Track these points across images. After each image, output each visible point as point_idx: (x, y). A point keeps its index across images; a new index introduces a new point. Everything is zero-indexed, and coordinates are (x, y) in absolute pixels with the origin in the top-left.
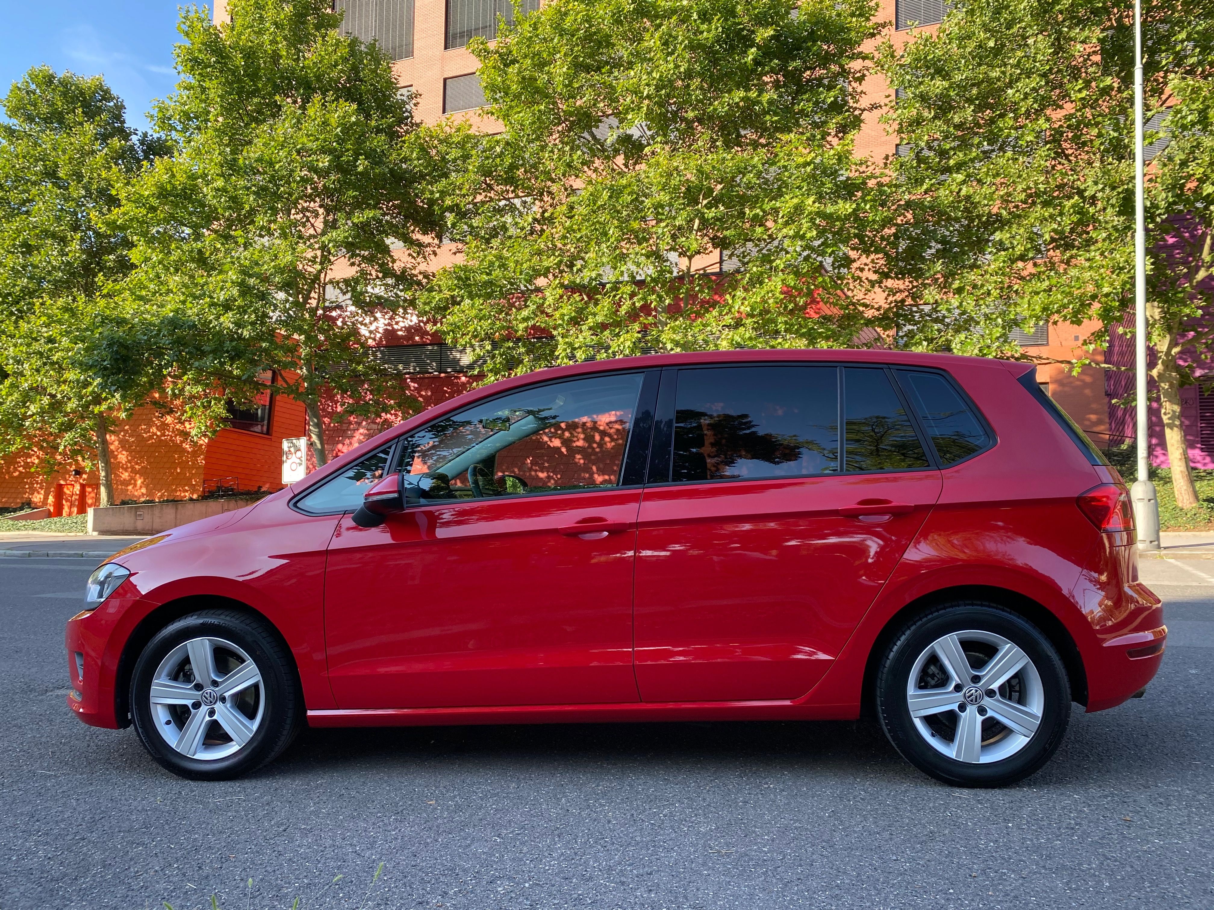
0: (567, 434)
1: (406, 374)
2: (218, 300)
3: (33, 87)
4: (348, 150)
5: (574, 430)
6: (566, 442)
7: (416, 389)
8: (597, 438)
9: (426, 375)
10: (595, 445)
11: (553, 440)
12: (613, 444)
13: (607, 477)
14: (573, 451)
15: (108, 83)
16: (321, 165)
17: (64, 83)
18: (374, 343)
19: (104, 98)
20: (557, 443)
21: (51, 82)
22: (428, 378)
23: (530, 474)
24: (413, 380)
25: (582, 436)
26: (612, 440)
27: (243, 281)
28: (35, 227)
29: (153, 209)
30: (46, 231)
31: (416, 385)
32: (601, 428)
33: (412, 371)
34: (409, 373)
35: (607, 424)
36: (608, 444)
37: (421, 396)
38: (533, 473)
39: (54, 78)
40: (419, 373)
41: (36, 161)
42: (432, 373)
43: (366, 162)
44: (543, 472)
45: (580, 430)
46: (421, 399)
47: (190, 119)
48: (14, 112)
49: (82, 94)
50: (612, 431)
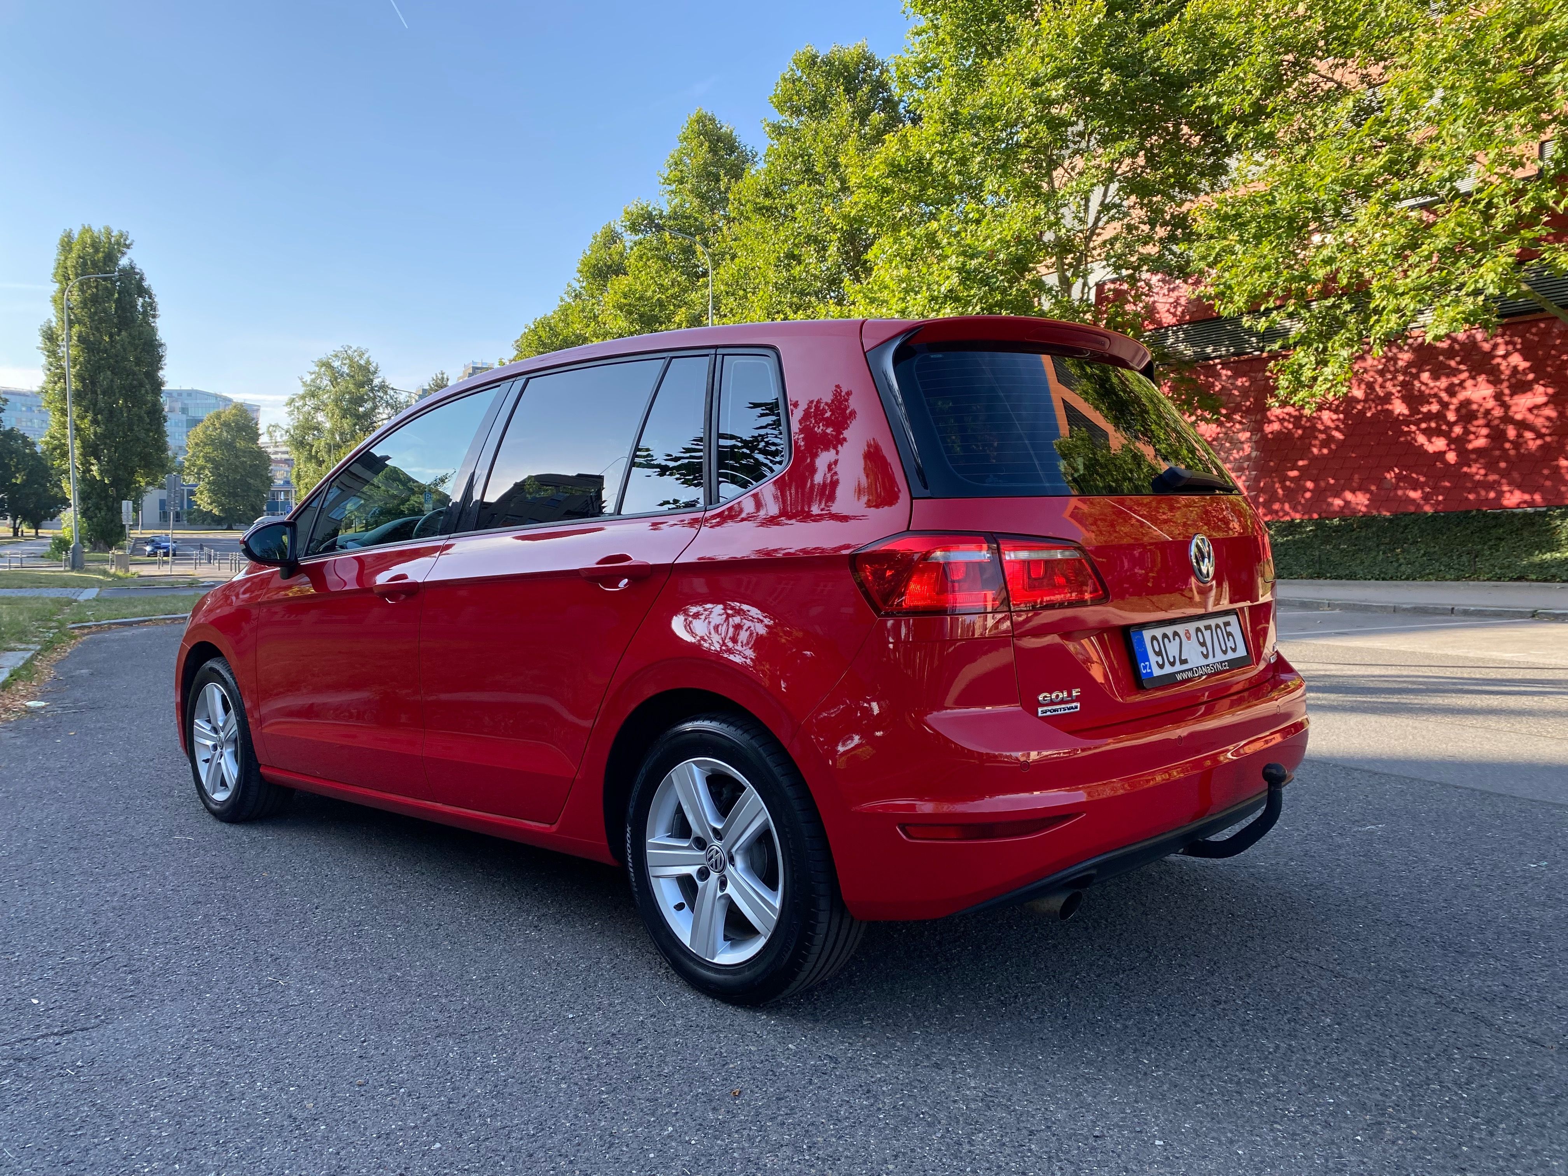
0: (1458, 430)
1: (1216, 358)
2: (939, 292)
3: (799, 74)
4: (1091, 65)
5: (1470, 422)
6: (1458, 444)
7: (1229, 377)
8: (1511, 433)
9: (1242, 358)
10: (1507, 445)
11: (1434, 439)
12: (1539, 442)
13: (1527, 497)
14: (1465, 457)
15: (870, 50)
16: (1054, 94)
17: (828, 62)
18: (1174, 320)
19: (868, 67)
20: (1440, 444)
21: (815, 63)
22: (1245, 361)
23: (1396, 495)
24: (1225, 365)
25: (1484, 431)
26: (1539, 435)
27: (964, 264)
28: (799, 234)
29: (886, 191)
30: (809, 236)
31: (1229, 373)
32: (1518, 417)
33: (1224, 353)
34: (1220, 357)
35: (1530, 410)
36: (1531, 443)
37: (1237, 388)
38: (1400, 492)
39: (817, 57)
40: (1233, 354)
41: (796, 158)
42: (1251, 353)
43: (1114, 76)
44: (1415, 489)
45: (1481, 422)
46: (1236, 393)
47: (927, 70)
48: (780, 108)
49: (846, 68)
50: (1539, 422)
